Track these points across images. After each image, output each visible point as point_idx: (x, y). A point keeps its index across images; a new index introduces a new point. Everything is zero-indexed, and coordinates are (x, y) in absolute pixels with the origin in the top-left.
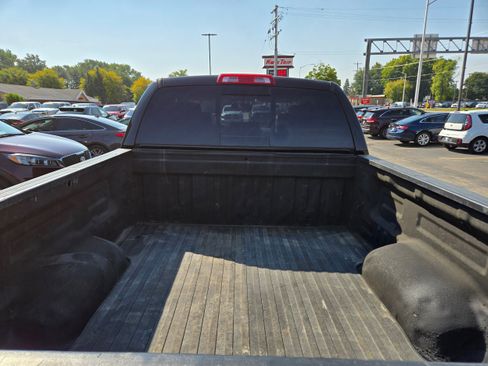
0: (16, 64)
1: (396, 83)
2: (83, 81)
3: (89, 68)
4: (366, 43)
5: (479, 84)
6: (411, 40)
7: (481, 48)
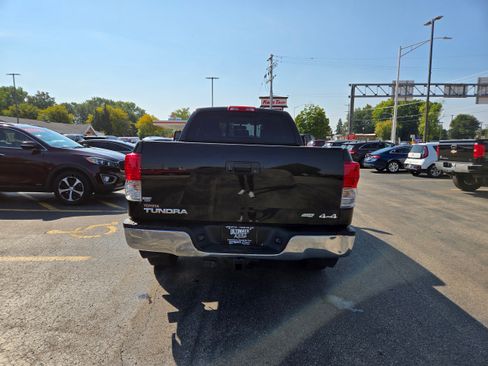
0: (26, 100)
1: (385, 124)
2: (90, 117)
3: (96, 105)
4: (350, 88)
5: (464, 125)
6: (390, 85)
7: (452, 93)
